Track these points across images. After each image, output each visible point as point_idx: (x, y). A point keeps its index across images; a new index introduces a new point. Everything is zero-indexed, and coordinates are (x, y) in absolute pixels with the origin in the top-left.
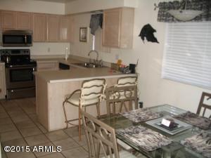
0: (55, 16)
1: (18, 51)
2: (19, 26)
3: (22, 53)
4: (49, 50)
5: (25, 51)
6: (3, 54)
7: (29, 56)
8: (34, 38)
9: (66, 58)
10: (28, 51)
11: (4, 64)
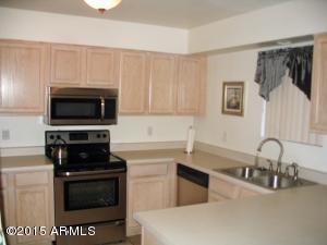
0: (168, 56)
1: (84, 134)
2: (88, 79)
3: (91, 140)
4: (150, 132)
5: (98, 134)
6: (51, 142)
7: (107, 145)
8: (121, 107)
9: (189, 149)
10: (106, 134)
11: (52, 167)
